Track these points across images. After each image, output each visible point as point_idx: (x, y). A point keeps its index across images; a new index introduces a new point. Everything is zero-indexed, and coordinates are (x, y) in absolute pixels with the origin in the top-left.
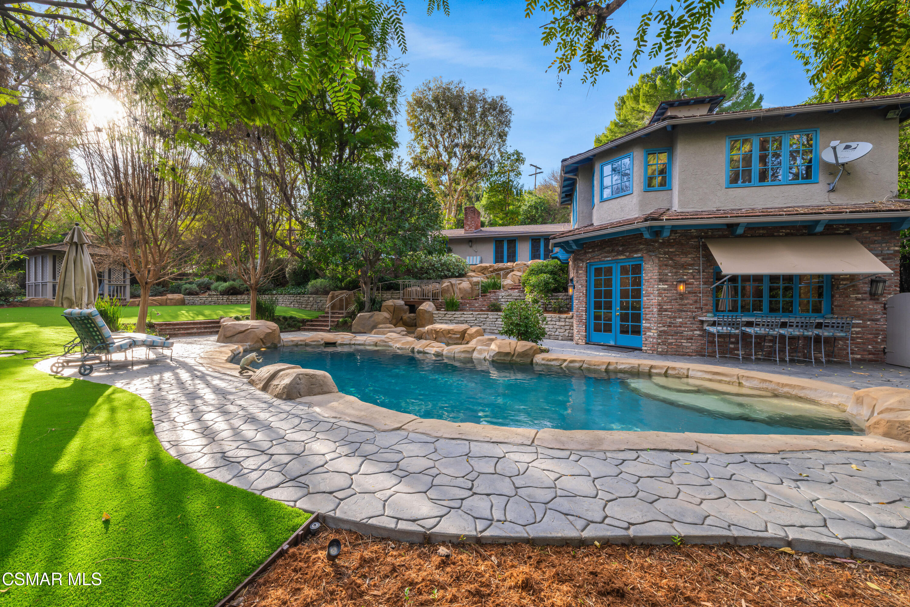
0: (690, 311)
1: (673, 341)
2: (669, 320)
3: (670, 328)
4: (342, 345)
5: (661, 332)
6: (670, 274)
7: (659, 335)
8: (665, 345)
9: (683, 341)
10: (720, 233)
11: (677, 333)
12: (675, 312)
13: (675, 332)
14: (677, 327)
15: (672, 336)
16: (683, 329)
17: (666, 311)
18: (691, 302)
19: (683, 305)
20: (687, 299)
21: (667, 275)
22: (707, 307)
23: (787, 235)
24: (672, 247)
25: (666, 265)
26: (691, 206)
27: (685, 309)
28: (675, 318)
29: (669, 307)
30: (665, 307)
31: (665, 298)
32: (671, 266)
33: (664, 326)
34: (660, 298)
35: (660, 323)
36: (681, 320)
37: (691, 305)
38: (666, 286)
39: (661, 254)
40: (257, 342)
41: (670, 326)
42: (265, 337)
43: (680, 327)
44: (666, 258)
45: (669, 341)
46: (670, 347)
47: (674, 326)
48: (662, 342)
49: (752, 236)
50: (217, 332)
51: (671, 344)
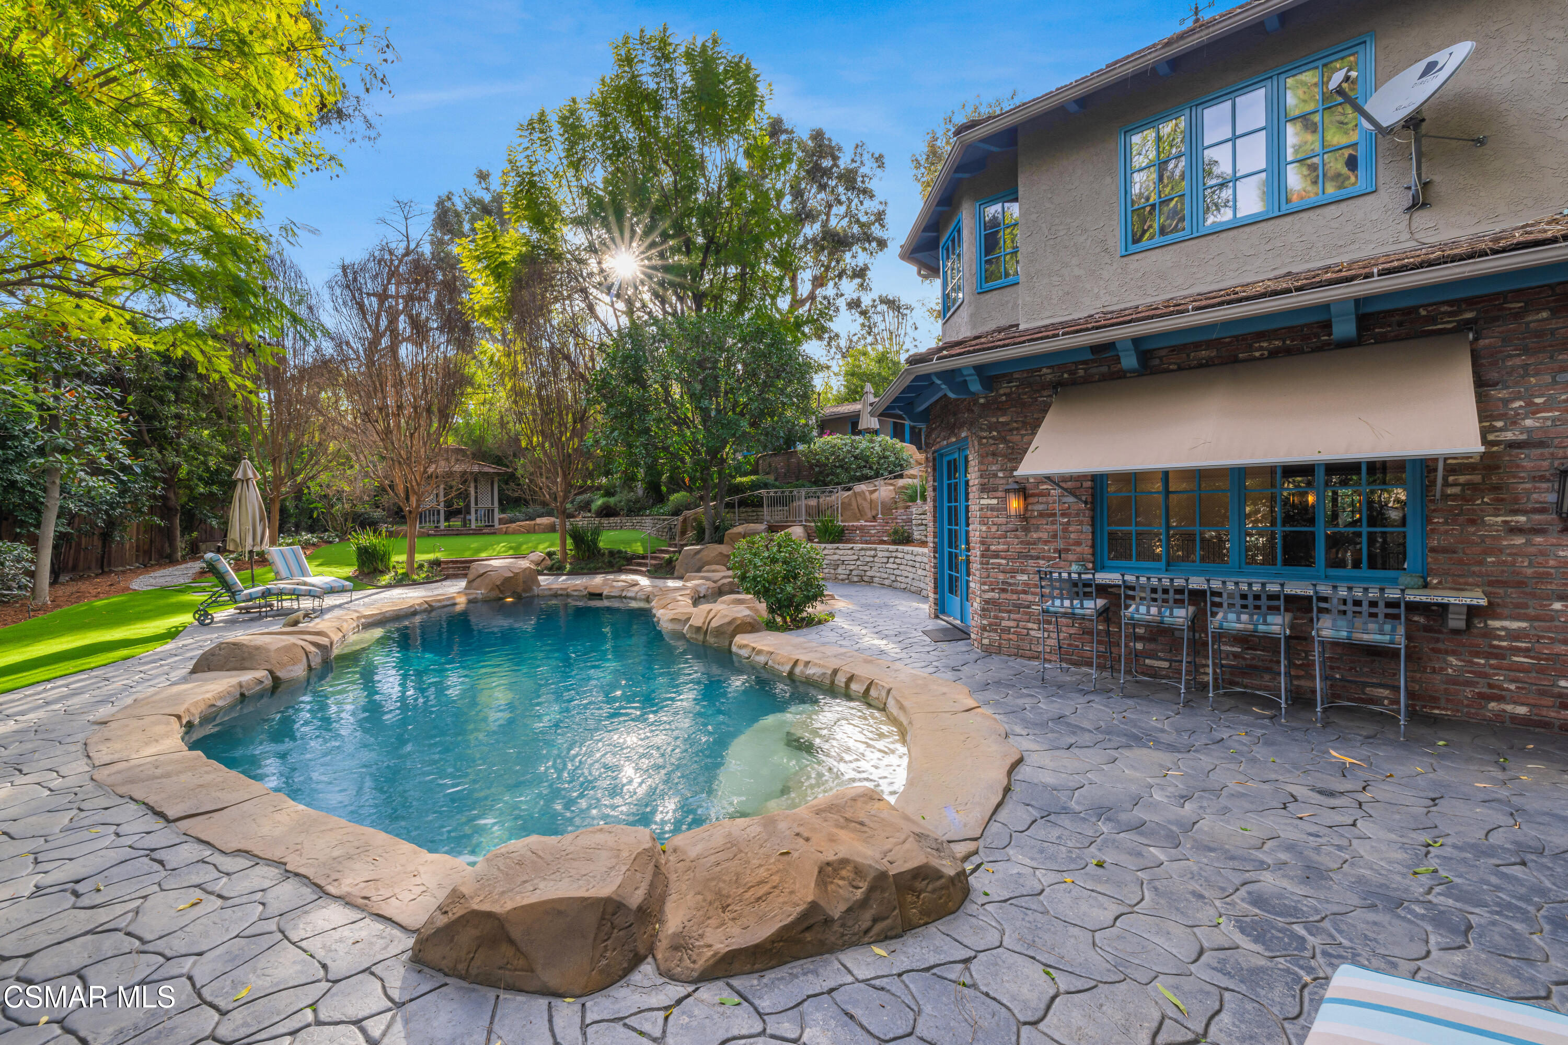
0: (1043, 558)
1: (1012, 624)
2: (1001, 577)
3: (1003, 595)
4: (609, 597)
5: (987, 602)
6: (1000, 474)
7: (983, 610)
8: (996, 631)
9: (1030, 625)
10: (1104, 369)
11: (1019, 606)
12: (1013, 559)
13: (1014, 605)
14: (1017, 592)
15: (1009, 612)
16: (1030, 598)
17: (997, 557)
18: (1044, 536)
19: (1029, 543)
20: (1037, 529)
21: (996, 476)
22: (1078, 549)
23: (1274, 354)
24: (1004, 412)
25: (994, 454)
26: (1048, 314)
27: (1033, 553)
28: (1014, 572)
29: (1001, 547)
30: (993, 548)
31: (994, 529)
32: (1005, 456)
33: (993, 590)
34: (984, 528)
35: (984, 584)
36: (1025, 577)
37: (1046, 542)
38: (995, 501)
39: (982, 430)
40: (492, 589)
41: (1004, 590)
42: (503, 584)
43: (1025, 592)
44: (993, 438)
45: (1004, 623)
46: (1005, 636)
47: (1013, 592)
48: (990, 625)
49: (1180, 369)
50: (465, 576)
51: (1007, 630)
